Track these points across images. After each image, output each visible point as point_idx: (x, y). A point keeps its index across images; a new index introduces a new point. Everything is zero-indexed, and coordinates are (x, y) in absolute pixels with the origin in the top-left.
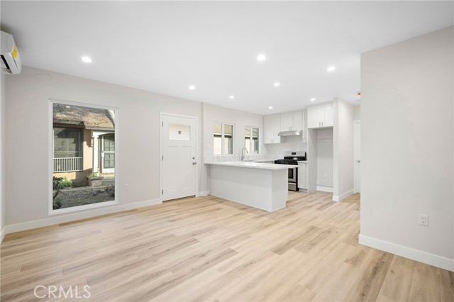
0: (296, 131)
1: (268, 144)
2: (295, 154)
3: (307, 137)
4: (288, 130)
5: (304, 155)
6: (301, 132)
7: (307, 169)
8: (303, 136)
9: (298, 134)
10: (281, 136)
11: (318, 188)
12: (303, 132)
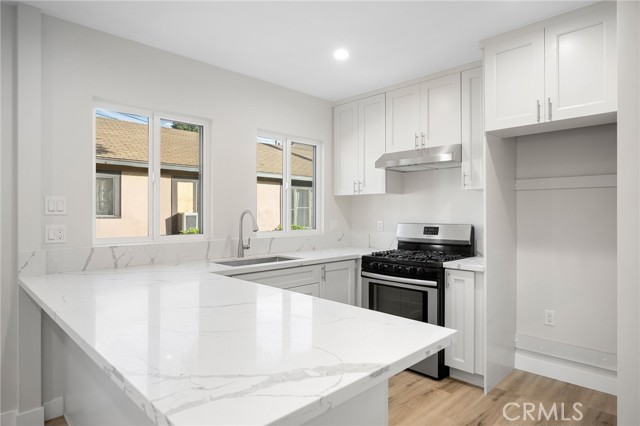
0: (437, 149)
1: (349, 198)
2: (434, 231)
3: (480, 168)
4: (412, 147)
5: (466, 237)
6: (458, 152)
7: (483, 293)
8: (465, 166)
9: (445, 157)
10: (387, 169)
11: (523, 363)
12: (466, 150)
